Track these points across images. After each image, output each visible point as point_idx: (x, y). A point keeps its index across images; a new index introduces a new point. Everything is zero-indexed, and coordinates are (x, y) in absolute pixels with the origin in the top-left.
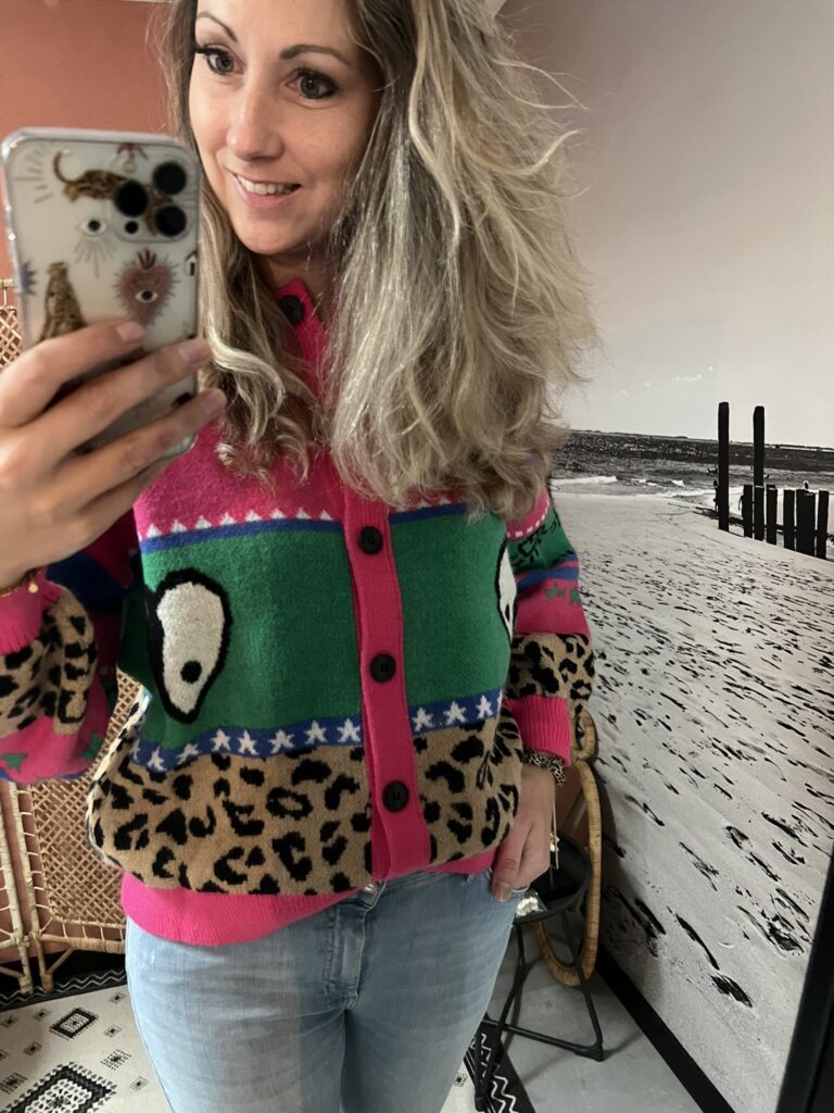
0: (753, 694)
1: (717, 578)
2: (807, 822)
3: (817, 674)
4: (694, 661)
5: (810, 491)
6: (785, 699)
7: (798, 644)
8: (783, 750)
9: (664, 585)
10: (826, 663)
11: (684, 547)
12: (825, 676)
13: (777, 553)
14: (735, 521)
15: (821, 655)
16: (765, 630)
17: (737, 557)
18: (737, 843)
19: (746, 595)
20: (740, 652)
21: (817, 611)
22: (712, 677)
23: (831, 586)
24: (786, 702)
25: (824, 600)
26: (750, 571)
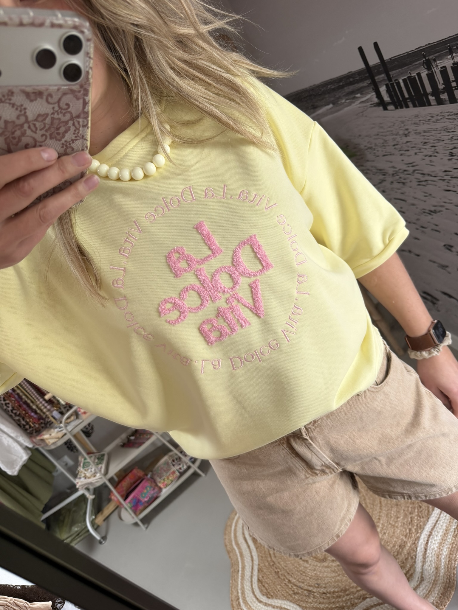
0: (430, 182)
1: (392, 134)
3: (450, 162)
4: (400, 178)
5: (413, 75)
7: (437, 151)
8: (451, 201)
9: (374, 147)
10: (452, 155)
11: (373, 126)
12: (454, 161)
13: (411, 112)
15: (448, 152)
16: (423, 150)
17: (397, 120)
18: (450, 250)
19: (408, 137)
20: (416, 165)
21: (439, 132)
22: (410, 182)
23: (439, 118)
24: (444, 180)
25: (439, 126)
26: (404, 125)
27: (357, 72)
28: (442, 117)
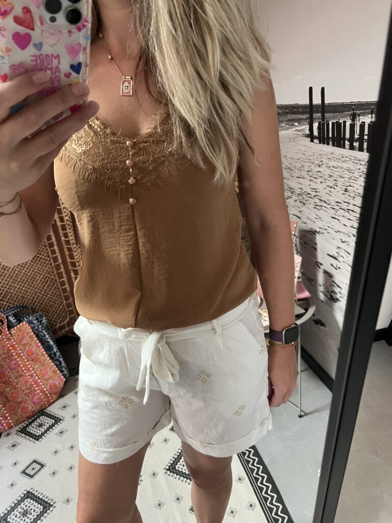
0: (323, 208)
1: (310, 162)
2: (341, 254)
3: (343, 196)
4: (303, 199)
5: (340, 121)
6: (333, 207)
7: (337, 184)
8: (333, 227)
9: (293, 168)
10: (346, 190)
11: (299, 151)
12: (346, 196)
13: (329, 149)
14: (316, 138)
15: (344, 188)
16: (327, 181)
17: (317, 152)
19: (320, 168)
20: (319, 192)
21: (343, 170)
22: (309, 204)
23: (347, 159)
24: (334, 209)
25: (345, 165)
26: (321, 158)
28: (349, 159)
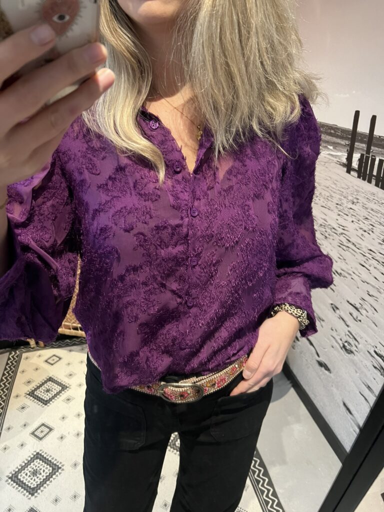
0: (350, 250)
1: (341, 195)
2: (365, 306)
3: (380, 245)
4: (326, 231)
7: (374, 231)
8: (360, 275)
11: (329, 179)
13: (370, 188)
14: (354, 170)
16: (360, 222)
17: (353, 187)
18: (334, 310)
19: (354, 205)
20: (347, 231)
22: (333, 240)
24: (365, 256)
26: (357, 194)
27: (341, 129)
